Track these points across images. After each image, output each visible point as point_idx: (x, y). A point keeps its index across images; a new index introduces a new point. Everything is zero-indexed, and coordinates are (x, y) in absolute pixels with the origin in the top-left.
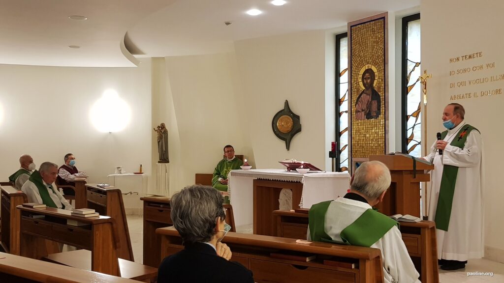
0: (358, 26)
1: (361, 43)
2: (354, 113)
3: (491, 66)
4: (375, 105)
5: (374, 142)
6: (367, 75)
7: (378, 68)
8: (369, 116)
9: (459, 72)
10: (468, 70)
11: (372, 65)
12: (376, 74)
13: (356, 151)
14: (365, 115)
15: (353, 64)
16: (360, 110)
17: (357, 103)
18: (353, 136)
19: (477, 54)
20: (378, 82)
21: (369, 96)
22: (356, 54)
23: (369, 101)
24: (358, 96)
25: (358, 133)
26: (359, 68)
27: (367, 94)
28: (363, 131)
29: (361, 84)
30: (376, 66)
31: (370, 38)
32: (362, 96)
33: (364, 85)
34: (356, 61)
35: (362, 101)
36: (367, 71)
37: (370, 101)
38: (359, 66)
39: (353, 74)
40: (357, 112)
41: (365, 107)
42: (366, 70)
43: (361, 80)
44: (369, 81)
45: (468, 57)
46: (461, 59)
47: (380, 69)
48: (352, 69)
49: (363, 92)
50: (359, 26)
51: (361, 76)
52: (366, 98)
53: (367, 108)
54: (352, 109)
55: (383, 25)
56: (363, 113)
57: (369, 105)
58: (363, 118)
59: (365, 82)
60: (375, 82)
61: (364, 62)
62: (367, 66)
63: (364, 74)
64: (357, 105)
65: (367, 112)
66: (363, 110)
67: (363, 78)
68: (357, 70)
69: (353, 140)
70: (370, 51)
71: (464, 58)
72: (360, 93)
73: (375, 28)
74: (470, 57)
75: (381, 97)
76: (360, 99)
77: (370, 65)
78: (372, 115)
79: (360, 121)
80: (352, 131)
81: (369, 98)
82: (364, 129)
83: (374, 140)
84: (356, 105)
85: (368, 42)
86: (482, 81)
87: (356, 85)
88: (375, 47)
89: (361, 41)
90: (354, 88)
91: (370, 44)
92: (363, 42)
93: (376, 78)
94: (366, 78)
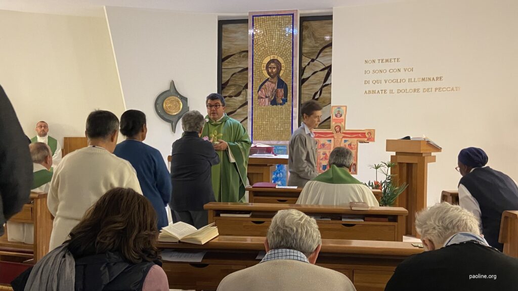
0: (261, 17)
1: (265, 34)
2: (257, 99)
3: (409, 70)
6: (272, 64)
7: (285, 60)
8: (274, 102)
9: (374, 72)
10: (385, 71)
11: (278, 56)
14: (269, 101)
15: (255, 52)
16: (264, 97)
17: (259, 90)
18: (253, 120)
19: (395, 59)
20: (285, 73)
21: (273, 85)
22: (259, 43)
23: (274, 89)
24: (261, 84)
25: (261, 118)
26: (262, 57)
27: (272, 83)
29: (265, 73)
30: (283, 58)
31: (277, 30)
32: (266, 84)
33: (269, 74)
34: (259, 50)
35: (266, 88)
36: (272, 61)
37: (276, 88)
39: (254, 62)
40: (260, 98)
41: (269, 94)
42: (271, 60)
43: (265, 69)
45: (384, 61)
46: (377, 61)
47: (288, 61)
48: (254, 57)
49: (268, 80)
50: (263, 17)
51: (265, 65)
53: (272, 95)
54: (254, 95)
55: (292, 21)
56: (267, 100)
57: (274, 93)
58: (267, 104)
59: (270, 71)
60: (282, 72)
61: (269, 52)
62: (272, 56)
63: (268, 63)
64: (260, 92)
65: (272, 99)
66: (266, 97)
67: (267, 68)
69: (253, 124)
70: (276, 43)
71: (381, 61)
72: (264, 80)
73: (283, 22)
74: (387, 61)
75: (288, 87)
76: (263, 86)
78: (278, 102)
79: (262, 107)
80: (253, 116)
82: (268, 114)
83: (280, 125)
84: (258, 92)
85: (274, 34)
86: (399, 81)
87: (259, 73)
88: (282, 40)
89: (265, 32)
90: (257, 75)
91: (276, 37)
92: (267, 33)
93: (282, 69)
94: (271, 68)
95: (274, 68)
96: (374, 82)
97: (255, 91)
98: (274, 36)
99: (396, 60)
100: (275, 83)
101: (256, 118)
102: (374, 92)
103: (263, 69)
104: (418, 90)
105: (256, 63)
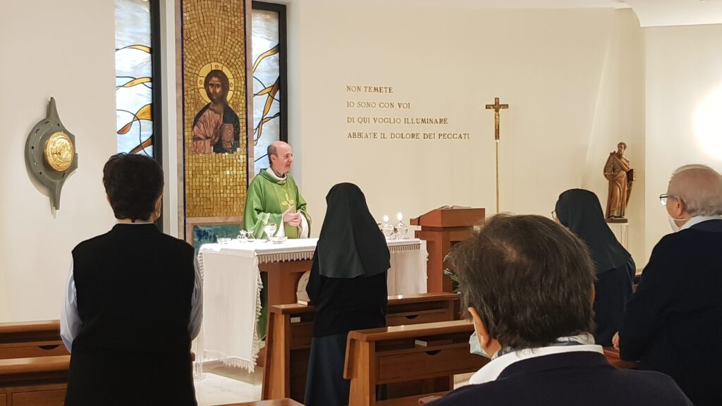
1: (202, 23)
2: (190, 141)
3: (405, 106)
4: (229, 131)
5: (228, 191)
6: (215, 79)
7: (234, 73)
8: (219, 148)
9: (360, 104)
10: (373, 105)
11: (224, 65)
12: (231, 81)
13: (195, 207)
14: (211, 145)
15: (187, 54)
16: (202, 137)
17: (195, 123)
18: (187, 180)
19: (386, 88)
20: (235, 96)
21: (219, 116)
22: (192, 38)
23: (218, 122)
24: (196, 113)
25: (198, 176)
26: (197, 63)
27: (215, 112)
28: (208, 172)
29: (203, 92)
30: (232, 69)
31: (220, 19)
35: (205, 121)
36: (215, 73)
37: (221, 122)
38: (199, 62)
39: (185, 73)
40: (196, 138)
41: (212, 132)
42: (212, 71)
43: (202, 86)
44: (218, 90)
45: (373, 89)
46: (363, 89)
47: (238, 76)
48: (185, 63)
49: (207, 107)
51: (203, 79)
52: (213, 117)
53: (216, 135)
54: (186, 134)
55: (242, 7)
56: (208, 142)
57: (219, 131)
58: (207, 151)
59: (211, 90)
60: (230, 94)
61: (208, 57)
62: (214, 64)
63: (208, 75)
64: (196, 127)
65: (216, 141)
66: (207, 138)
67: (207, 84)
68: (195, 68)
69: (187, 187)
71: (368, 89)
72: (202, 107)
74: (376, 90)
75: (240, 120)
77: (220, 65)
78: (224, 146)
79: (201, 155)
80: (187, 172)
81: (218, 118)
82: (211, 169)
83: (229, 187)
84: (193, 127)
85: (217, 26)
86: (392, 121)
87: (193, 92)
88: (229, 37)
89: (202, 19)
90: (190, 97)
91: (220, 31)
92: (206, 22)
93: (230, 88)
94: (212, 85)
95: (218, 86)
96: (360, 120)
97: (188, 126)
98: (216, 29)
99: (388, 90)
100: (219, 113)
101: (191, 176)
102: (360, 135)
103: (199, 86)
104: (417, 135)
105: (189, 74)
